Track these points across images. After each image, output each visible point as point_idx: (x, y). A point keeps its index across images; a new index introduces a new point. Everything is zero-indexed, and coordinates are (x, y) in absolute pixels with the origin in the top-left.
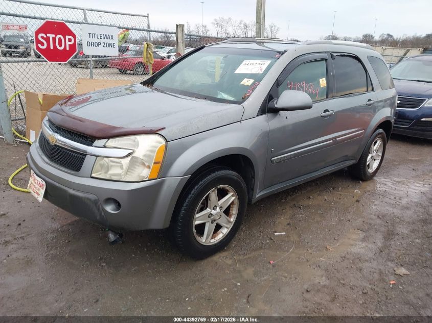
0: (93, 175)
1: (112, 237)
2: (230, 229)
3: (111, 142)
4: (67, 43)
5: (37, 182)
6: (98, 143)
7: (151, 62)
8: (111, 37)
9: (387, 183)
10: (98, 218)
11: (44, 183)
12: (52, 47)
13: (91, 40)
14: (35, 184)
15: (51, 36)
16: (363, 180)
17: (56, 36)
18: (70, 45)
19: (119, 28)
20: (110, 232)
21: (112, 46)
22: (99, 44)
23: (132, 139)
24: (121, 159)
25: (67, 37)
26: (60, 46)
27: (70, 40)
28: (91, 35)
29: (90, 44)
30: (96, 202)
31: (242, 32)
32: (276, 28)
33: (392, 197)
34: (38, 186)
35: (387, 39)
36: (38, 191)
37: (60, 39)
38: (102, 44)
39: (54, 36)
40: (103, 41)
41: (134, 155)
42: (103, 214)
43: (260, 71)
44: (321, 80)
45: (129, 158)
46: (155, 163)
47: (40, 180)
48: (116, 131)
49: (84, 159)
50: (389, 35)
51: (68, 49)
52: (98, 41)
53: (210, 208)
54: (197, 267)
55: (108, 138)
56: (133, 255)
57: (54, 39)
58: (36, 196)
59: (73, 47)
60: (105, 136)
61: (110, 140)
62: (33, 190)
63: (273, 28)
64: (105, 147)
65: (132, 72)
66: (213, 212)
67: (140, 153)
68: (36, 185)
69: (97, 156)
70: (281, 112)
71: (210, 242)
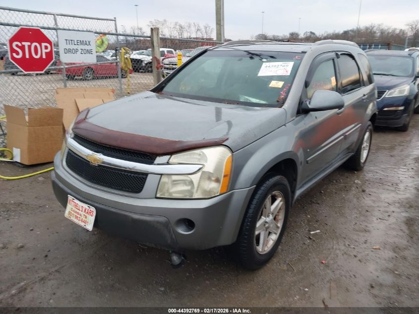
0: (158, 195)
1: (176, 259)
2: (278, 234)
3: (175, 158)
4: (43, 51)
5: (81, 209)
6: (159, 160)
7: (129, 67)
8: (88, 43)
9: (377, 171)
10: (169, 241)
11: (93, 209)
12: (27, 56)
13: (68, 47)
14: (78, 211)
15: (26, 44)
16: (357, 170)
17: (32, 43)
18: (46, 53)
19: (96, 33)
20: (174, 254)
21: (90, 52)
22: (76, 51)
23: (197, 154)
24: (189, 176)
25: (44, 44)
26: (36, 53)
27: (46, 48)
28: (68, 41)
29: (68, 51)
30: (166, 225)
31: (177, 33)
32: (211, 28)
33: (390, 184)
34: (83, 213)
35: (310, 37)
36: (84, 219)
37: (36, 47)
38: (80, 51)
39: (29, 44)
40: (80, 47)
41: (204, 169)
42: (174, 237)
43: (285, 72)
44: (332, 79)
45: (199, 174)
46: (225, 176)
47: (86, 206)
48: (178, 146)
49: (145, 179)
50: (311, 33)
51: (44, 57)
52: (75, 47)
53: (265, 217)
54: (257, 277)
55: (171, 154)
56: (188, 274)
57: (30, 47)
58: (82, 224)
59: (49, 55)
60: (167, 151)
61: (173, 156)
62: (76, 217)
63: (208, 28)
64: (168, 163)
65: (81, 77)
66: (268, 220)
67: (210, 167)
68: (80, 212)
69: (161, 175)
70: (312, 113)
71: (265, 251)
